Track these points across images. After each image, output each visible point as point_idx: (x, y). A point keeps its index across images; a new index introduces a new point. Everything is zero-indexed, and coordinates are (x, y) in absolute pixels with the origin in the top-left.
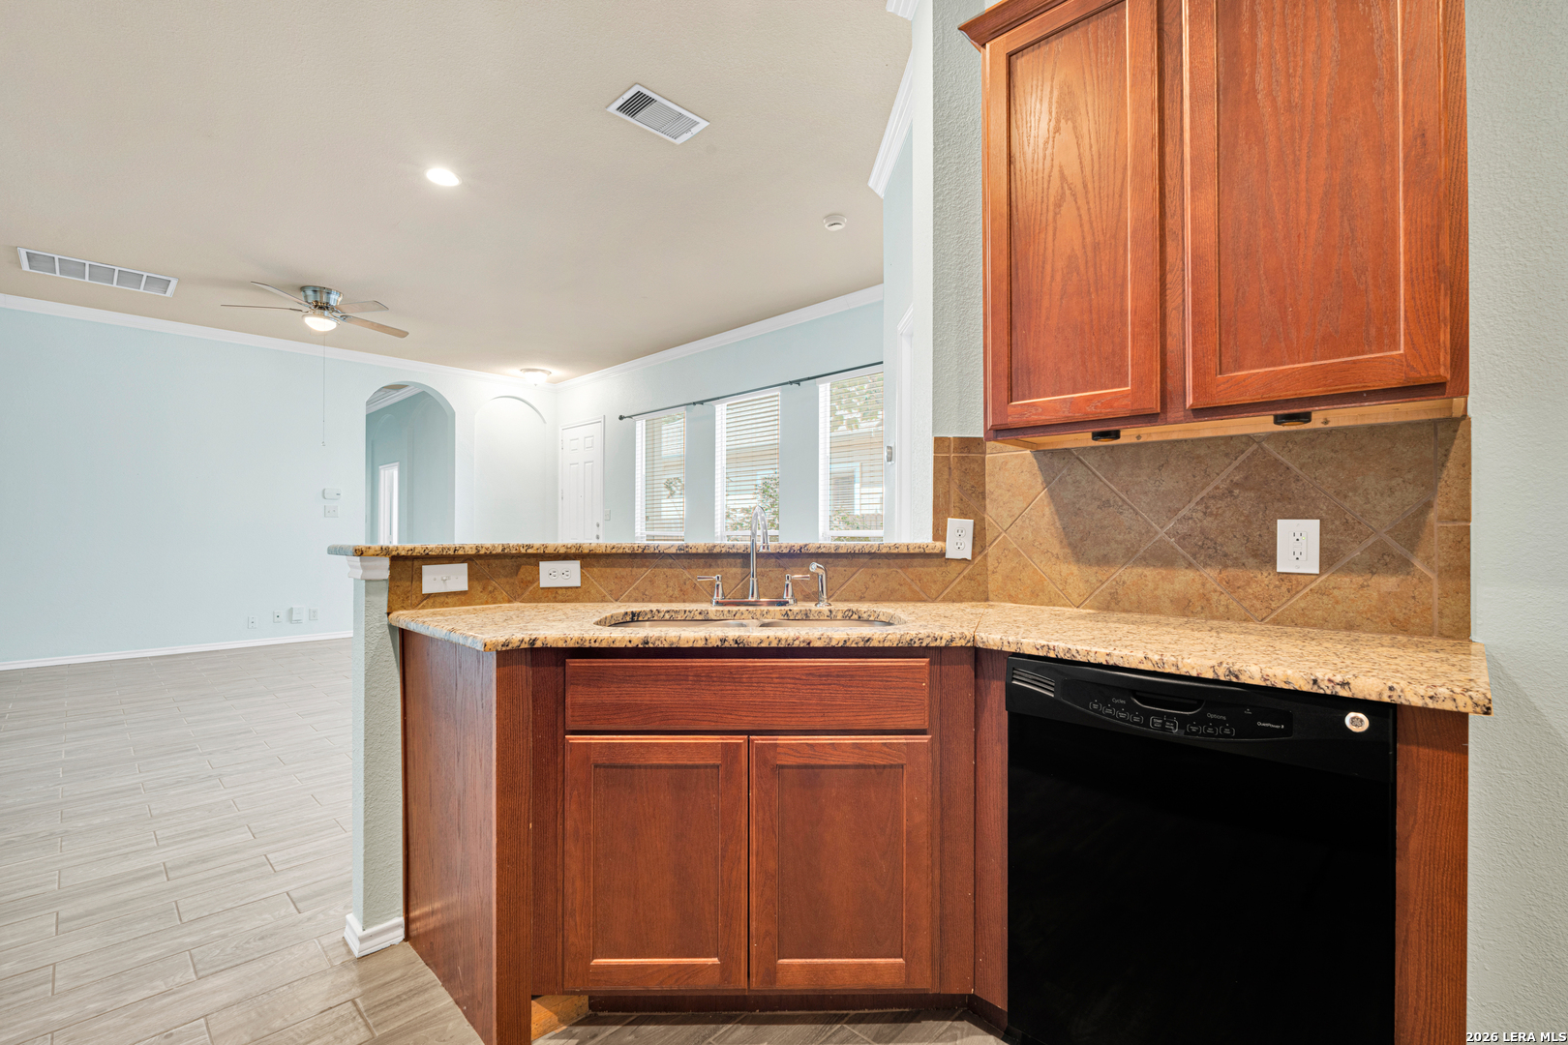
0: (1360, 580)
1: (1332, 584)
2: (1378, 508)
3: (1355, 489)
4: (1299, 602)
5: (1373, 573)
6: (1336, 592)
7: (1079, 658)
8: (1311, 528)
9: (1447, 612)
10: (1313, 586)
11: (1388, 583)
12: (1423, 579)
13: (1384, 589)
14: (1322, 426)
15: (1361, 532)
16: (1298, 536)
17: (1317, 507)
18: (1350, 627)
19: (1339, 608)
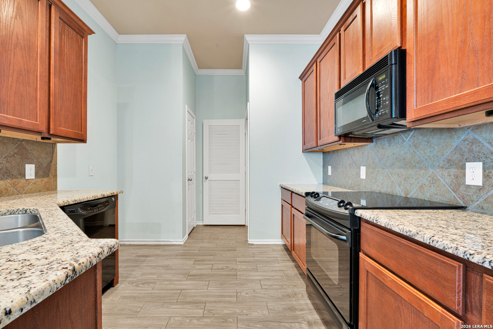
0: (41, 179)
1: (37, 181)
2: (44, 162)
3: (40, 157)
4: (30, 187)
5: (44, 178)
6: (37, 183)
7: (82, 201)
8: (33, 166)
9: (54, 185)
10: (33, 182)
11: (46, 179)
12: (51, 178)
13: (46, 181)
14: (36, 140)
15: (42, 168)
16: (31, 168)
17: (34, 161)
18: (40, 191)
19: (38, 187)
